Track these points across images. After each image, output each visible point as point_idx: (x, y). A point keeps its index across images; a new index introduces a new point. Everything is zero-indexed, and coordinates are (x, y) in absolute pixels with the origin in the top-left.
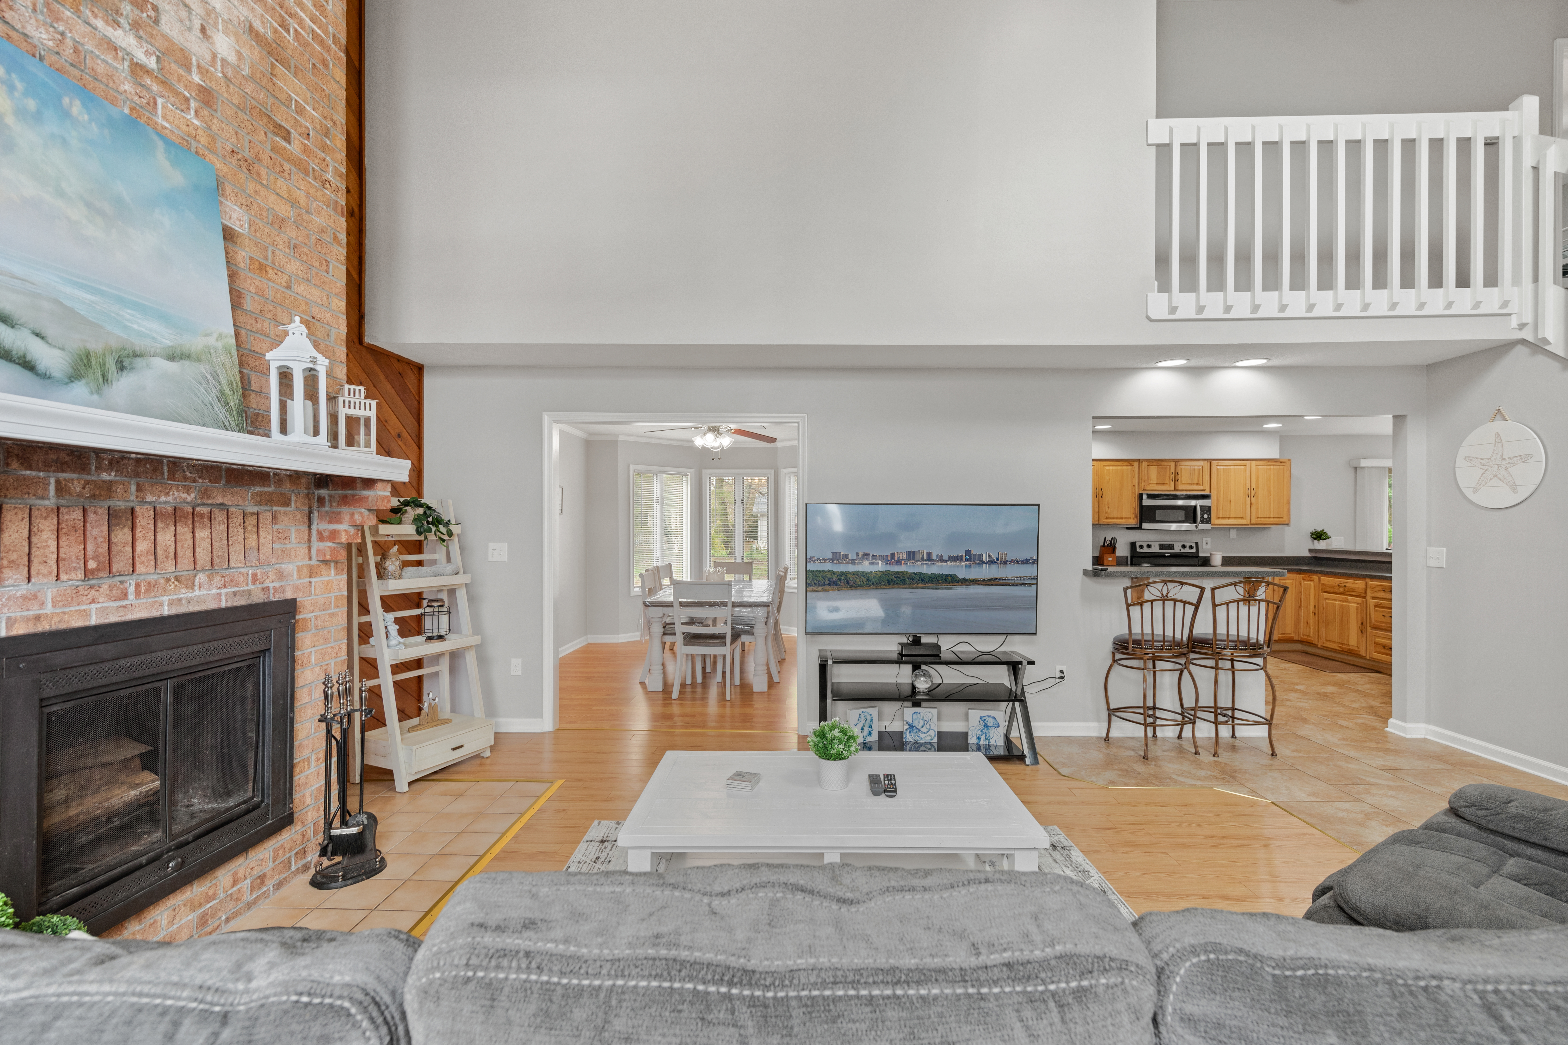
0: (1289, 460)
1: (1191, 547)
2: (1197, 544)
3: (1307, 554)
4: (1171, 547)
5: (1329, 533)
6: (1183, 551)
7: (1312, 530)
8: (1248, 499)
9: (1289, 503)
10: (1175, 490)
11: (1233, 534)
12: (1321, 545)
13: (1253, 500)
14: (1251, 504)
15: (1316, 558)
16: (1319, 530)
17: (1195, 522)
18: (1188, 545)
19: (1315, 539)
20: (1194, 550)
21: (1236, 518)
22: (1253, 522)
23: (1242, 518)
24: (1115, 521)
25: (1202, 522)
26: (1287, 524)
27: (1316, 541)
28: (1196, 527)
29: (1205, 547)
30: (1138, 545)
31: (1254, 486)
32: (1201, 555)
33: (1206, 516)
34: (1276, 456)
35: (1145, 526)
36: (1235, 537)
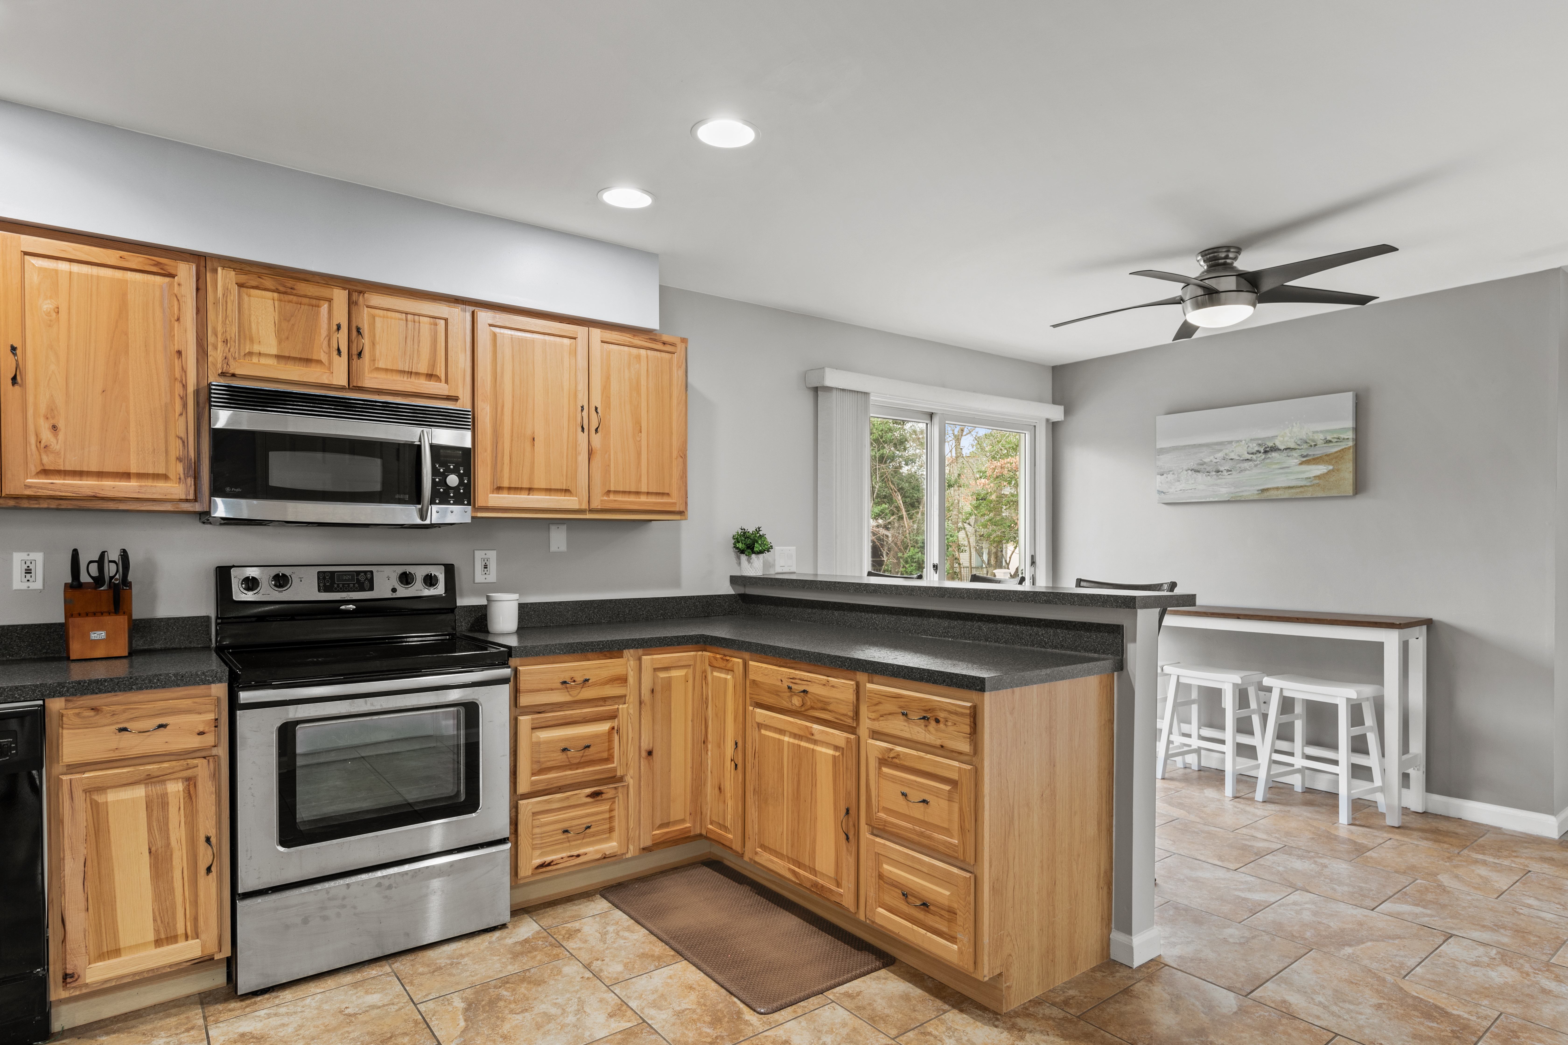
0: (684, 340)
1: (430, 581)
2: (450, 570)
3: (726, 589)
4: (364, 581)
5: (769, 539)
6: (403, 592)
7: (735, 529)
8: (583, 438)
9: (683, 456)
10: (351, 387)
11: (558, 539)
12: (754, 567)
13: (596, 440)
14: (590, 453)
15: (744, 598)
16: (751, 529)
17: (416, 498)
18: (420, 573)
19: (742, 552)
20: (439, 590)
21: (549, 491)
22: (596, 504)
23: (567, 491)
24: (87, 486)
25: (442, 495)
26: (681, 513)
27: (743, 558)
28: (423, 515)
29: (480, 577)
30: (236, 577)
31: (596, 401)
32: (461, 602)
33: (453, 480)
34: (652, 322)
35: (221, 508)
36: (563, 548)
